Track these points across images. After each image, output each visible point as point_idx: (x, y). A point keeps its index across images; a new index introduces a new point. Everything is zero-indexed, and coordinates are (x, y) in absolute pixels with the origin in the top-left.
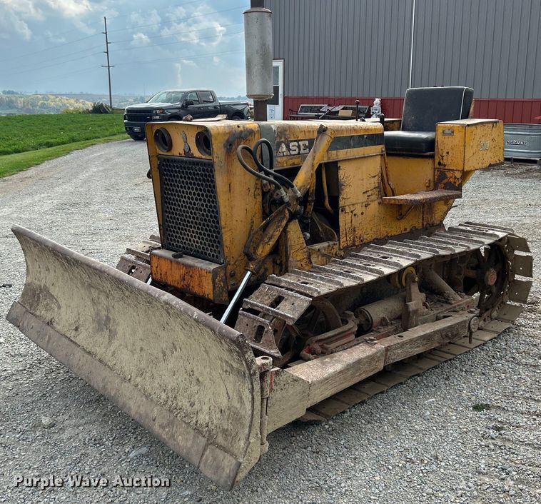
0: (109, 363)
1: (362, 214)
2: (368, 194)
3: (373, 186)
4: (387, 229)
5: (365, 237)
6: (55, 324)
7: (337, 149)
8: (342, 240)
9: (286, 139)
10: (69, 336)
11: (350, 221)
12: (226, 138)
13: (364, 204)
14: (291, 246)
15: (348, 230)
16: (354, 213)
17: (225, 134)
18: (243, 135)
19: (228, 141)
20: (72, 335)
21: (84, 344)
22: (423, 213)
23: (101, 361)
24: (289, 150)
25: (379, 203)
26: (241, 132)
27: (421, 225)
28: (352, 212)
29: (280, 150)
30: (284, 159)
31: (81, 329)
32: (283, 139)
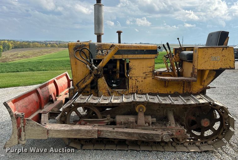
1: (142, 81)
2: (146, 74)
3: (149, 71)
4: (158, 90)
5: (144, 91)
7: (128, 54)
8: (130, 90)
9: (101, 49)
11: (135, 83)
12: (75, 47)
13: (143, 78)
14: (100, 87)
15: (133, 86)
16: (137, 80)
17: (74, 45)
18: (81, 46)
19: (75, 48)
22: (184, 87)
24: (102, 53)
25: (153, 78)
26: (81, 45)
27: (182, 92)
28: (136, 80)
29: (98, 52)
30: (100, 56)
32: (100, 49)
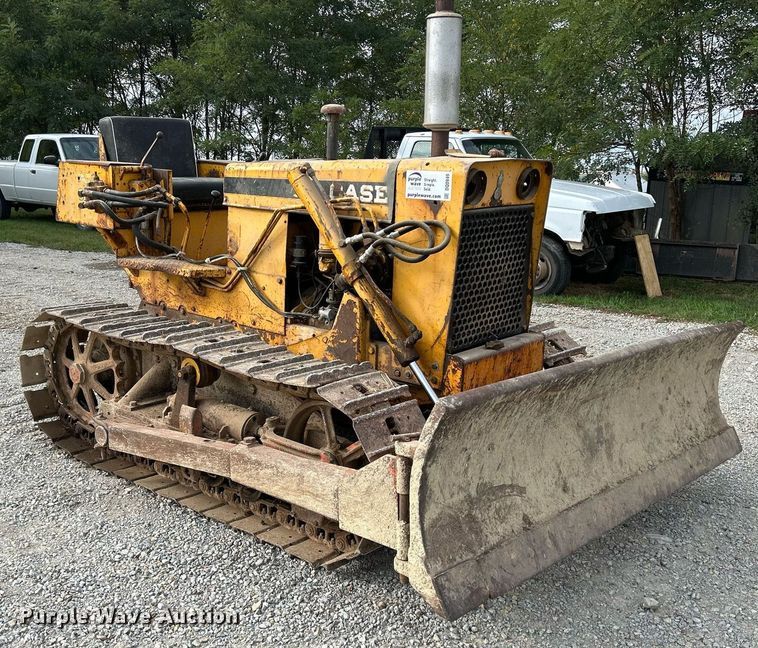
0: (626, 475)
6: (535, 519)
10: (565, 507)
20: (567, 500)
21: (589, 491)
23: (620, 482)
31: (571, 481)
